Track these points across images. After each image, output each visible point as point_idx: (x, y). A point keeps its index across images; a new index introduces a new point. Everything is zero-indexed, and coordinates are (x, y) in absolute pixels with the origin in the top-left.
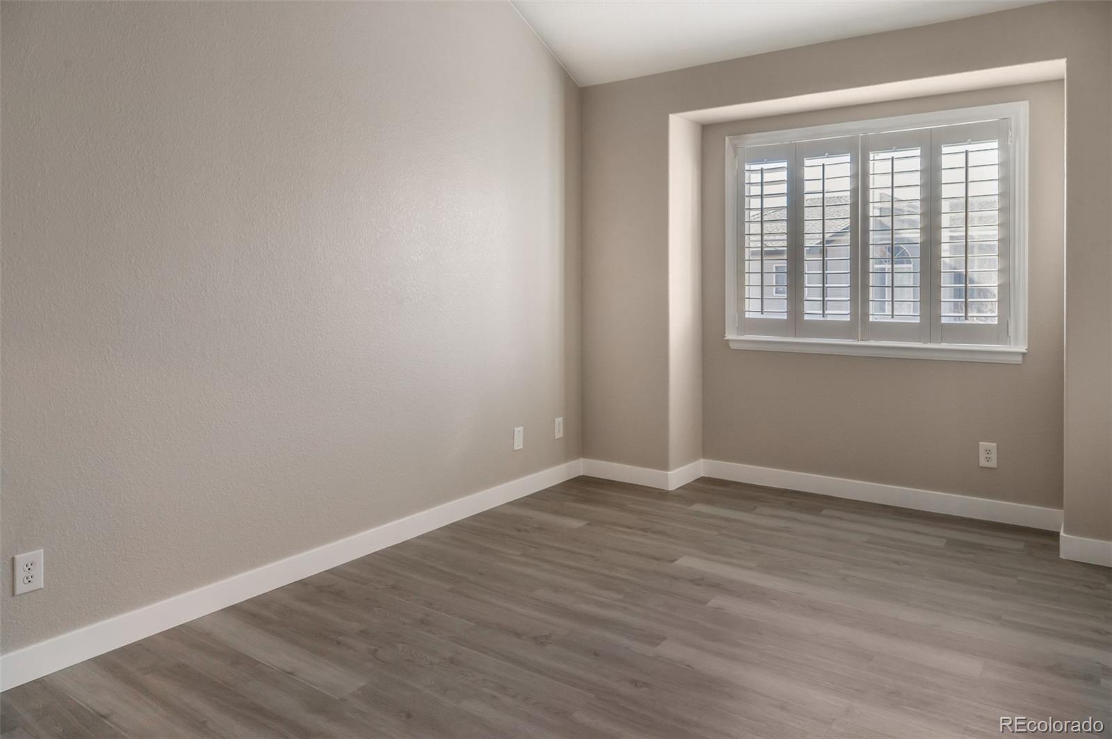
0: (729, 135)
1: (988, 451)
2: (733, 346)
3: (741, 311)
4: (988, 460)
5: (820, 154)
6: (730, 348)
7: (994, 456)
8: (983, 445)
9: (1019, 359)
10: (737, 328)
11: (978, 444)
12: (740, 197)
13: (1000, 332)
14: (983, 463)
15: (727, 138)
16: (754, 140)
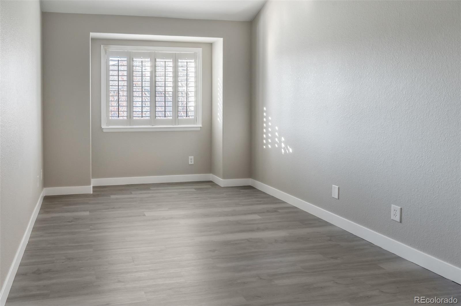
0: (103, 45)
1: (191, 159)
2: (104, 131)
3: (108, 116)
4: (191, 162)
5: (139, 57)
6: (103, 131)
7: (193, 160)
8: (190, 157)
9: (199, 129)
10: (107, 123)
11: (188, 157)
12: (108, 70)
13: (195, 121)
14: (190, 163)
15: (102, 45)
16: (113, 48)
